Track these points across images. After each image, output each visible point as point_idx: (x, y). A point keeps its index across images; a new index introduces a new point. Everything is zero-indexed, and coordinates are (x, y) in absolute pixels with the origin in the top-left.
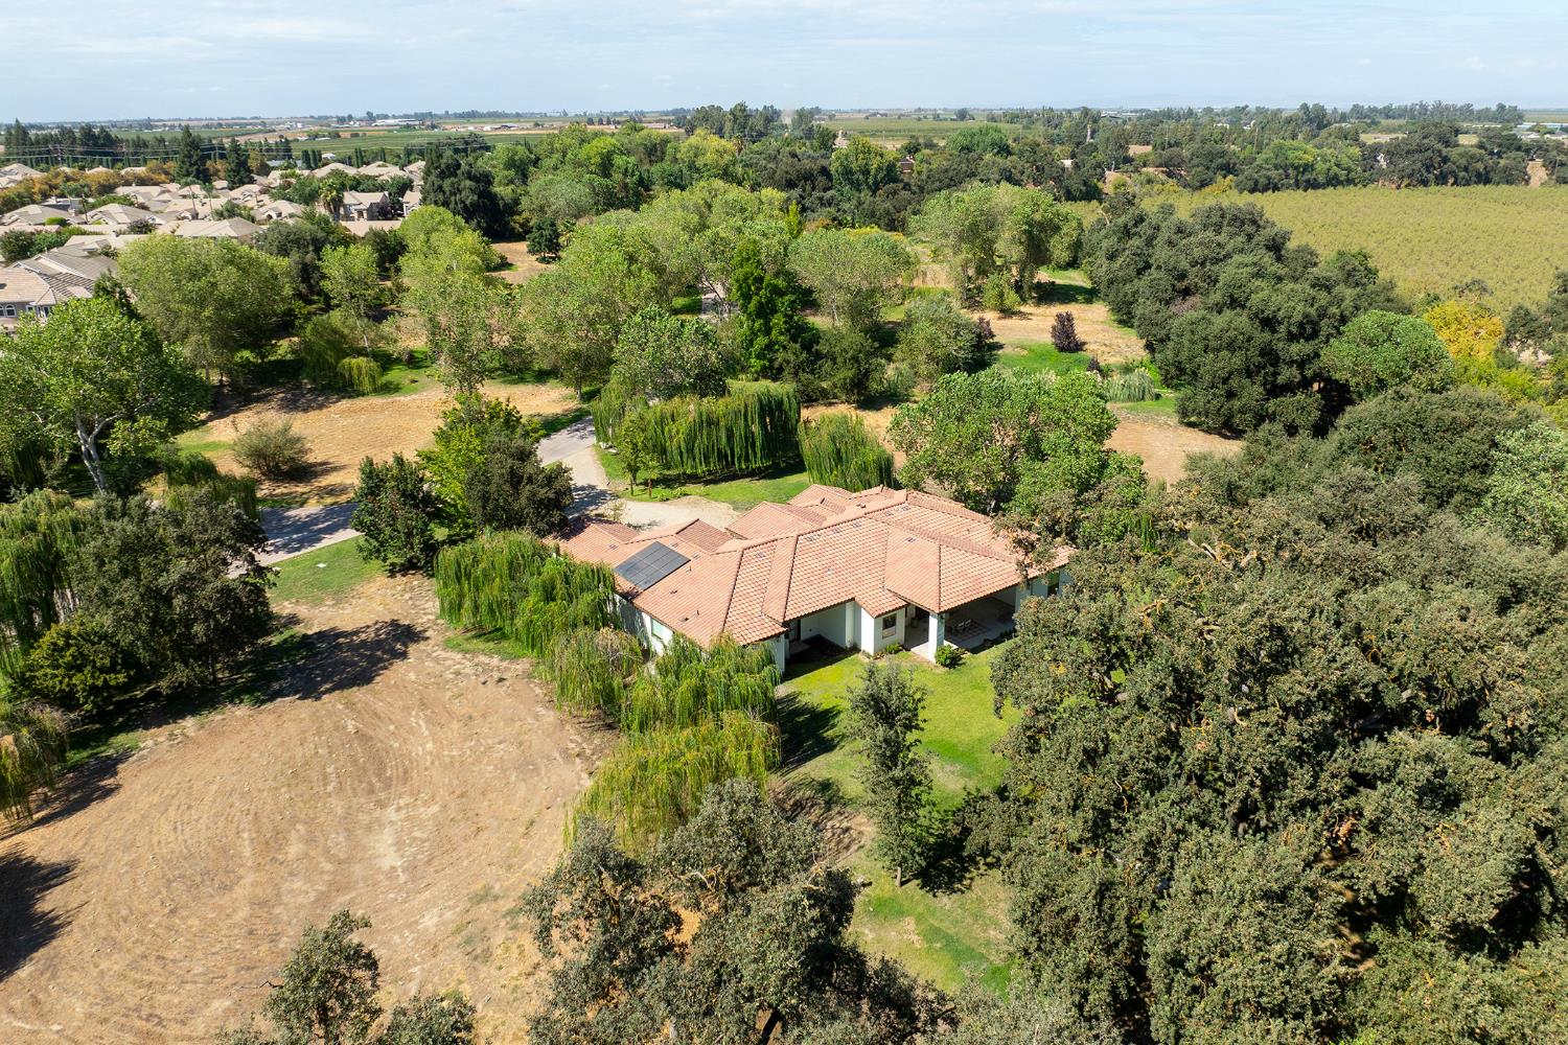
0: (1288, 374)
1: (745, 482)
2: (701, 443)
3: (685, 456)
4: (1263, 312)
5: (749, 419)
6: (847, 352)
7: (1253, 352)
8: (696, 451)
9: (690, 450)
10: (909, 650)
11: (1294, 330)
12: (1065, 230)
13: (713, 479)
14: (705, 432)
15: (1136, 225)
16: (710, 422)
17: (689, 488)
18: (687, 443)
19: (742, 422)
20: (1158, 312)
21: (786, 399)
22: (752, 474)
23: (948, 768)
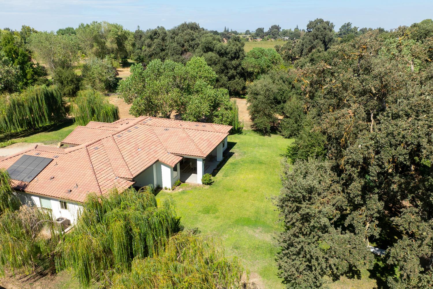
0: (232, 72)
1: (43, 134)
2: (16, 116)
3: (9, 123)
4: (221, 51)
5: (40, 100)
6: (68, 78)
7: (221, 65)
8: (14, 120)
9: (11, 120)
10: (184, 182)
11: (233, 55)
12: (129, 39)
13: (26, 134)
14: (17, 110)
15: (154, 35)
16: (19, 105)
17: (14, 140)
18: (8, 117)
19: (36, 103)
20: (179, 58)
21: (54, 92)
22: (46, 129)
23: (258, 231)
